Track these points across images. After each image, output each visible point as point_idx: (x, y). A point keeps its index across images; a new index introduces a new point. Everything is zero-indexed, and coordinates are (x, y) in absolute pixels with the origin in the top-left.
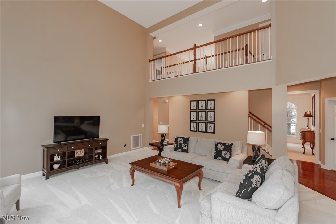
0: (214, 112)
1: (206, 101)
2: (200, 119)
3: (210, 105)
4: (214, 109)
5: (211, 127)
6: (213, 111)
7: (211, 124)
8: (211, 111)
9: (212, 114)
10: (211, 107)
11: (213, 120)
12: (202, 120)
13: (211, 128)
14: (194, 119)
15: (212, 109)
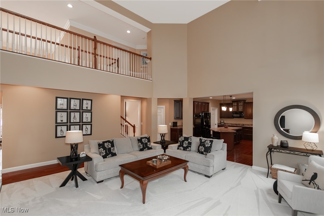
0: (91, 113)
1: (81, 101)
2: (72, 121)
3: (86, 105)
4: (91, 110)
5: (87, 128)
6: (90, 111)
7: (87, 126)
8: (87, 111)
9: (89, 115)
10: (87, 108)
11: (89, 121)
12: (75, 121)
13: (88, 130)
14: (62, 121)
15: (88, 109)
